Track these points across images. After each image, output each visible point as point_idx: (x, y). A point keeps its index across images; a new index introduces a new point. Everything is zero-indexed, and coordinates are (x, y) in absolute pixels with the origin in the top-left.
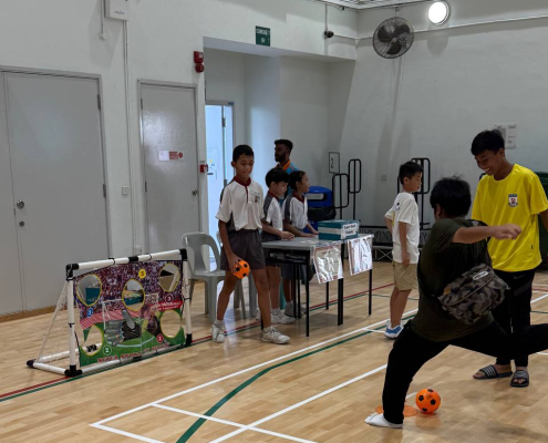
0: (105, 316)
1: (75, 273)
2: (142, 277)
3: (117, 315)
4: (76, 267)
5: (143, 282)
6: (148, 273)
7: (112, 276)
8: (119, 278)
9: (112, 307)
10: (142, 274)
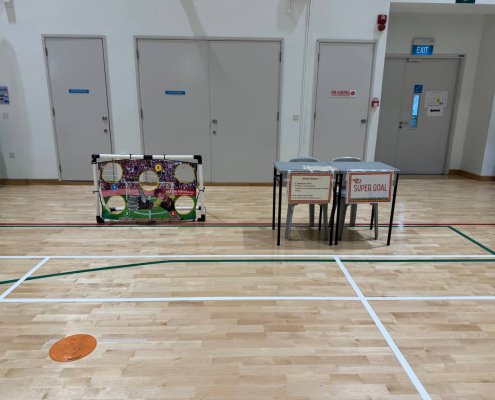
0: (128, 191)
1: (98, 160)
2: (158, 170)
3: (136, 192)
4: (98, 156)
5: (159, 173)
6: (164, 168)
7: (131, 166)
8: (136, 168)
9: (132, 187)
10: (159, 168)
